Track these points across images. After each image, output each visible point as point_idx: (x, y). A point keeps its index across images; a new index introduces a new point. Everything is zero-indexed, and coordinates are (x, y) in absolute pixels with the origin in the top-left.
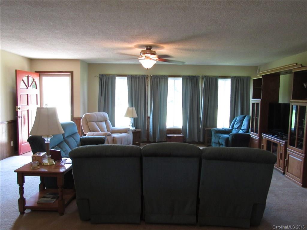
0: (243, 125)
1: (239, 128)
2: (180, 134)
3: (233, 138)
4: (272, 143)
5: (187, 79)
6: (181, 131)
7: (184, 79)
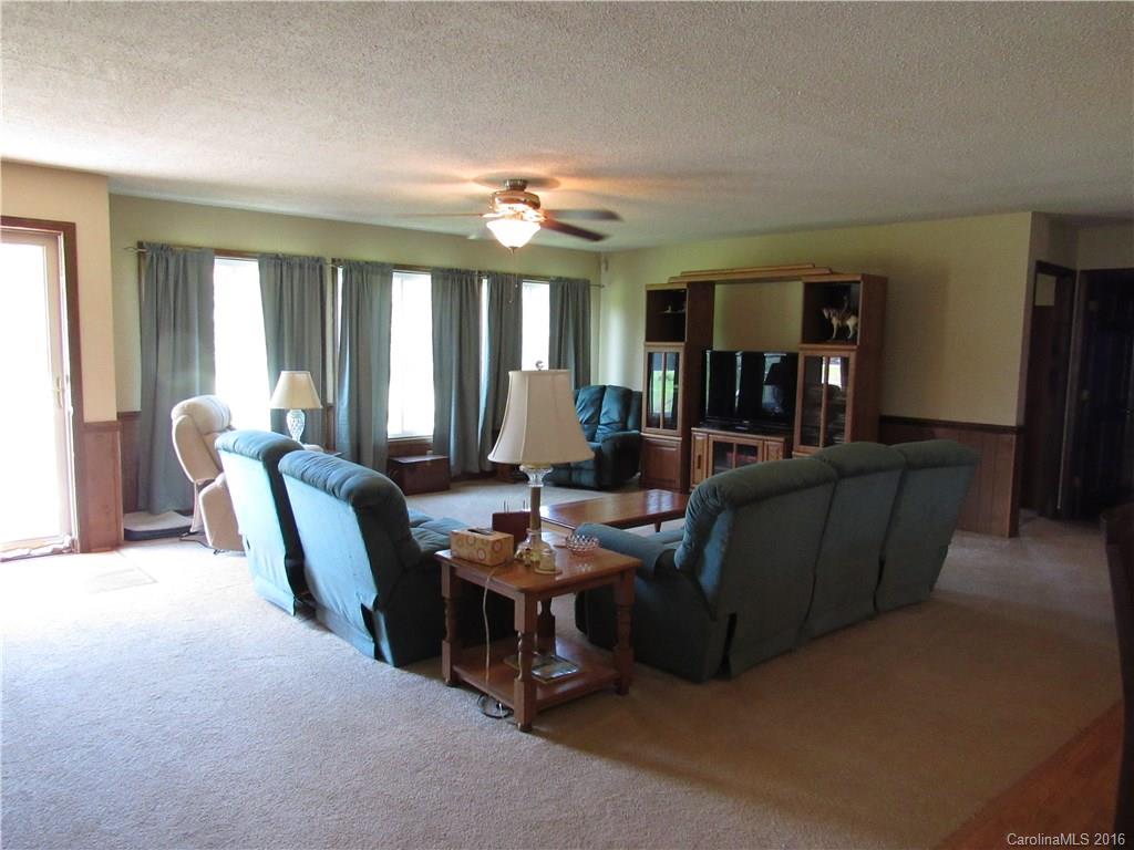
0: (605, 413)
1: (594, 420)
2: (424, 454)
3: (618, 445)
4: (735, 447)
5: (446, 279)
6: (428, 444)
7: (437, 279)
